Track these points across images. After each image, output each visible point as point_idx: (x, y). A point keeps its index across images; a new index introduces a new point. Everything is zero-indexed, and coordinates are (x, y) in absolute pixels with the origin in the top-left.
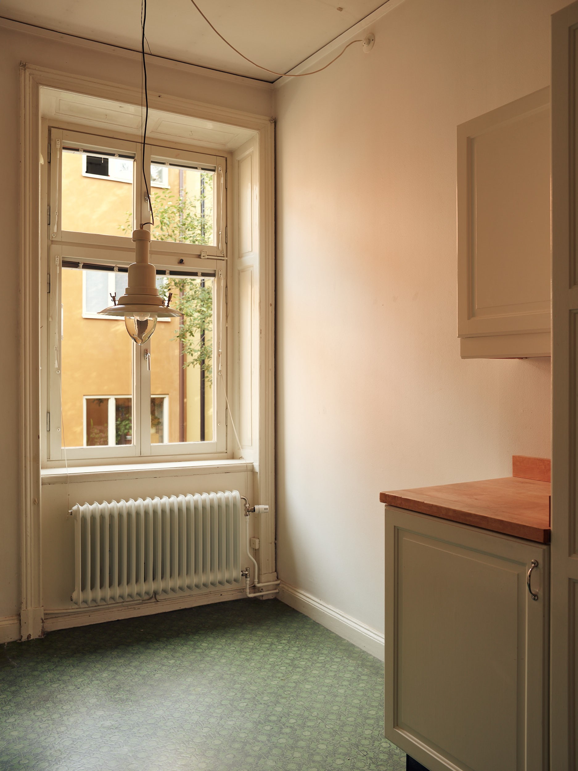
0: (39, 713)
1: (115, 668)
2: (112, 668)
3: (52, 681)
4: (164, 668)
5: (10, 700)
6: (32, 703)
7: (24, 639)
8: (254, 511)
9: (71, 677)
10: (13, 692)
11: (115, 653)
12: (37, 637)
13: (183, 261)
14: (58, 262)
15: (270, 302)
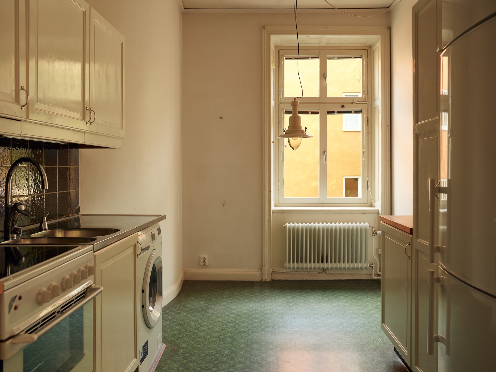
0: (257, 304)
1: (295, 296)
2: (293, 295)
3: (267, 296)
4: (316, 299)
5: (249, 299)
6: (256, 301)
7: (264, 280)
8: (377, 234)
9: (275, 296)
10: (251, 296)
11: (298, 291)
12: (269, 281)
13: (343, 106)
14: (283, 111)
15: (388, 124)
